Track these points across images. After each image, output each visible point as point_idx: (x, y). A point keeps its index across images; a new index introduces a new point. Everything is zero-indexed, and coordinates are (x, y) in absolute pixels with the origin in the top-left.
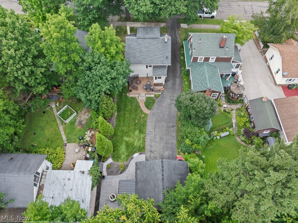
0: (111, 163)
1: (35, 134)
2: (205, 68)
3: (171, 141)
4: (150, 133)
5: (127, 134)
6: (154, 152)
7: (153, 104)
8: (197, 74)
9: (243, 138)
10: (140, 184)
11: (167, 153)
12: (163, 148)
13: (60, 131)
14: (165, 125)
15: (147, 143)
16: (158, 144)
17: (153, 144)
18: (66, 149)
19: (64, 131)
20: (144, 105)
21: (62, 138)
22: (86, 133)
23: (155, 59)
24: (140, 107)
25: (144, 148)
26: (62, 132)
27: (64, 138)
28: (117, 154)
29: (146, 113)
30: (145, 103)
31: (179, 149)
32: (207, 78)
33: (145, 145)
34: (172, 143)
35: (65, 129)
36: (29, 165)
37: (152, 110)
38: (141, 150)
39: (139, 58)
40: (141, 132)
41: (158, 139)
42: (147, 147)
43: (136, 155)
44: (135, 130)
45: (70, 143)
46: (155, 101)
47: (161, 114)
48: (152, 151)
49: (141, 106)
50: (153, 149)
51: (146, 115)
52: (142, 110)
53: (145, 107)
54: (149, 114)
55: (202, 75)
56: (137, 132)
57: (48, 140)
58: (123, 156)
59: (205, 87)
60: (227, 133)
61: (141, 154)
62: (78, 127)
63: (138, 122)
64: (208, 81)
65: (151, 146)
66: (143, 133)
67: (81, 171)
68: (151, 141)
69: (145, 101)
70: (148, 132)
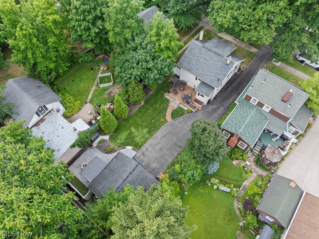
0: (106, 140)
1: (73, 81)
2: (253, 113)
3: (167, 158)
4: (156, 138)
5: (137, 126)
6: (146, 156)
7: (180, 116)
8: (240, 113)
9: (241, 206)
10: (108, 170)
11: (155, 165)
12: (156, 159)
13: (91, 90)
14: (174, 140)
15: (147, 145)
16: (154, 152)
17: (150, 149)
18: (84, 106)
19: (94, 92)
20: (171, 111)
21: (88, 96)
22: (108, 104)
23: (207, 75)
24: (166, 111)
25: (140, 147)
26: (92, 92)
27: (90, 97)
28: (116, 136)
29: (167, 120)
30: (174, 110)
31: (168, 170)
32: (246, 123)
33: (143, 145)
34: (167, 160)
35: (96, 90)
36: (44, 98)
37: (174, 120)
38: (137, 146)
39: (193, 66)
40: (149, 132)
41: (158, 148)
42: (143, 149)
43: (129, 148)
44: (146, 127)
45: (91, 103)
46: (184, 115)
47: (179, 129)
48: (144, 154)
49: (168, 110)
50: (146, 153)
51: (166, 121)
52: (165, 115)
53: (170, 115)
54: (169, 122)
55: (243, 117)
56: (145, 130)
57: (78, 91)
58: (119, 141)
59: (236, 130)
60: (229, 190)
61: (134, 149)
62: (106, 96)
63: (154, 122)
64: (244, 126)
65: (147, 150)
66: (150, 134)
67: (75, 128)
68: (151, 145)
69: (175, 109)
70: (155, 137)
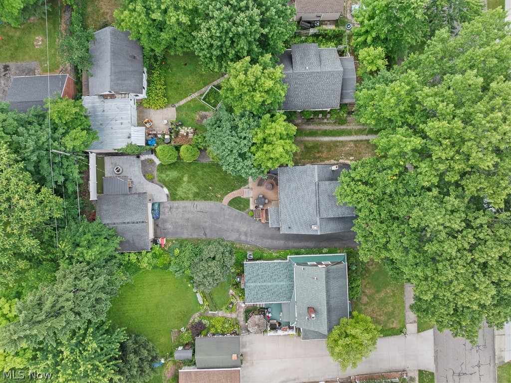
0: (155, 163)
1: (186, 64)
2: (282, 283)
4: (195, 206)
6: (171, 212)
7: (237, 209)
8: (275, 270)
10: (123, 199)
11: (170, 227)
13: (190, 95)
14: (207, 224)
15: (182, 203)
16: (181, 216)
17: (181, 210)
18: (169, 108)
19: (191, 100)
20: (236, 196)
21: (181, 99)
26: (189, 98)
27: (182, 102)
29: (223, 199)
33: (178, 200)
34: (183, 233)
37: (228, 207)
43: (166, 191)
46: (243, 211)
47: (222, 219)
48: (171, 209)
49: (234, 192)
52: (227, 194)
53: (232, 198)
54: (223, 203)
55: (271, 277)
56: (195, 190)
58: (164, 176)
59: (249, 280)
60: (201, 302)
61: (168, 196)
62: (198, 116)
63: (210, 190)
64: (259, 284)
65: (177, 208)
66: (195, 197)
67: (130, 135)
68: (184, 207)
69: (242, 197)
70: (195, 204)
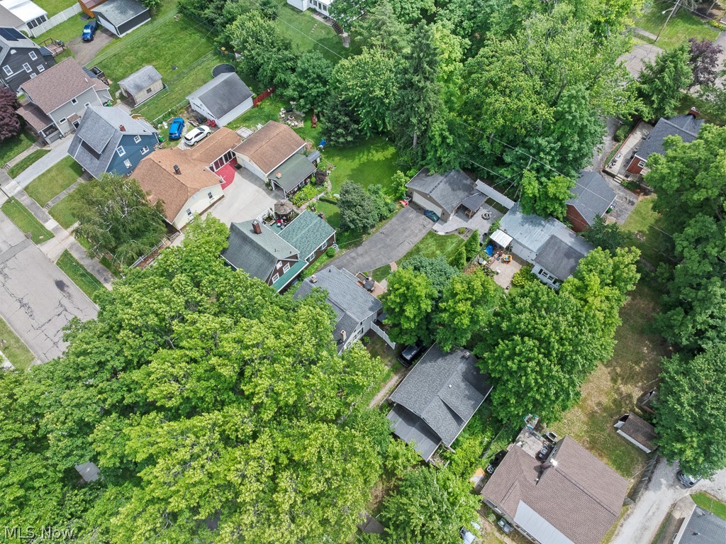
3: (397, 222)
6: (421, 225)
7: (380, 268)
12: (410, 222)
18: (509, 283)
25: (428, 234)
37: (387, 263)
40: (418, 250)
41: (406, 234)
42: (425, 232)
43: (441, 233)
46: (374, 271)
47: (382, 252)
50: (421, 227)
51: (398, 263)
55: (307, 238)
58: (455, 240)
65: (420, 230)
